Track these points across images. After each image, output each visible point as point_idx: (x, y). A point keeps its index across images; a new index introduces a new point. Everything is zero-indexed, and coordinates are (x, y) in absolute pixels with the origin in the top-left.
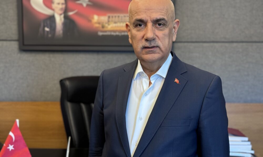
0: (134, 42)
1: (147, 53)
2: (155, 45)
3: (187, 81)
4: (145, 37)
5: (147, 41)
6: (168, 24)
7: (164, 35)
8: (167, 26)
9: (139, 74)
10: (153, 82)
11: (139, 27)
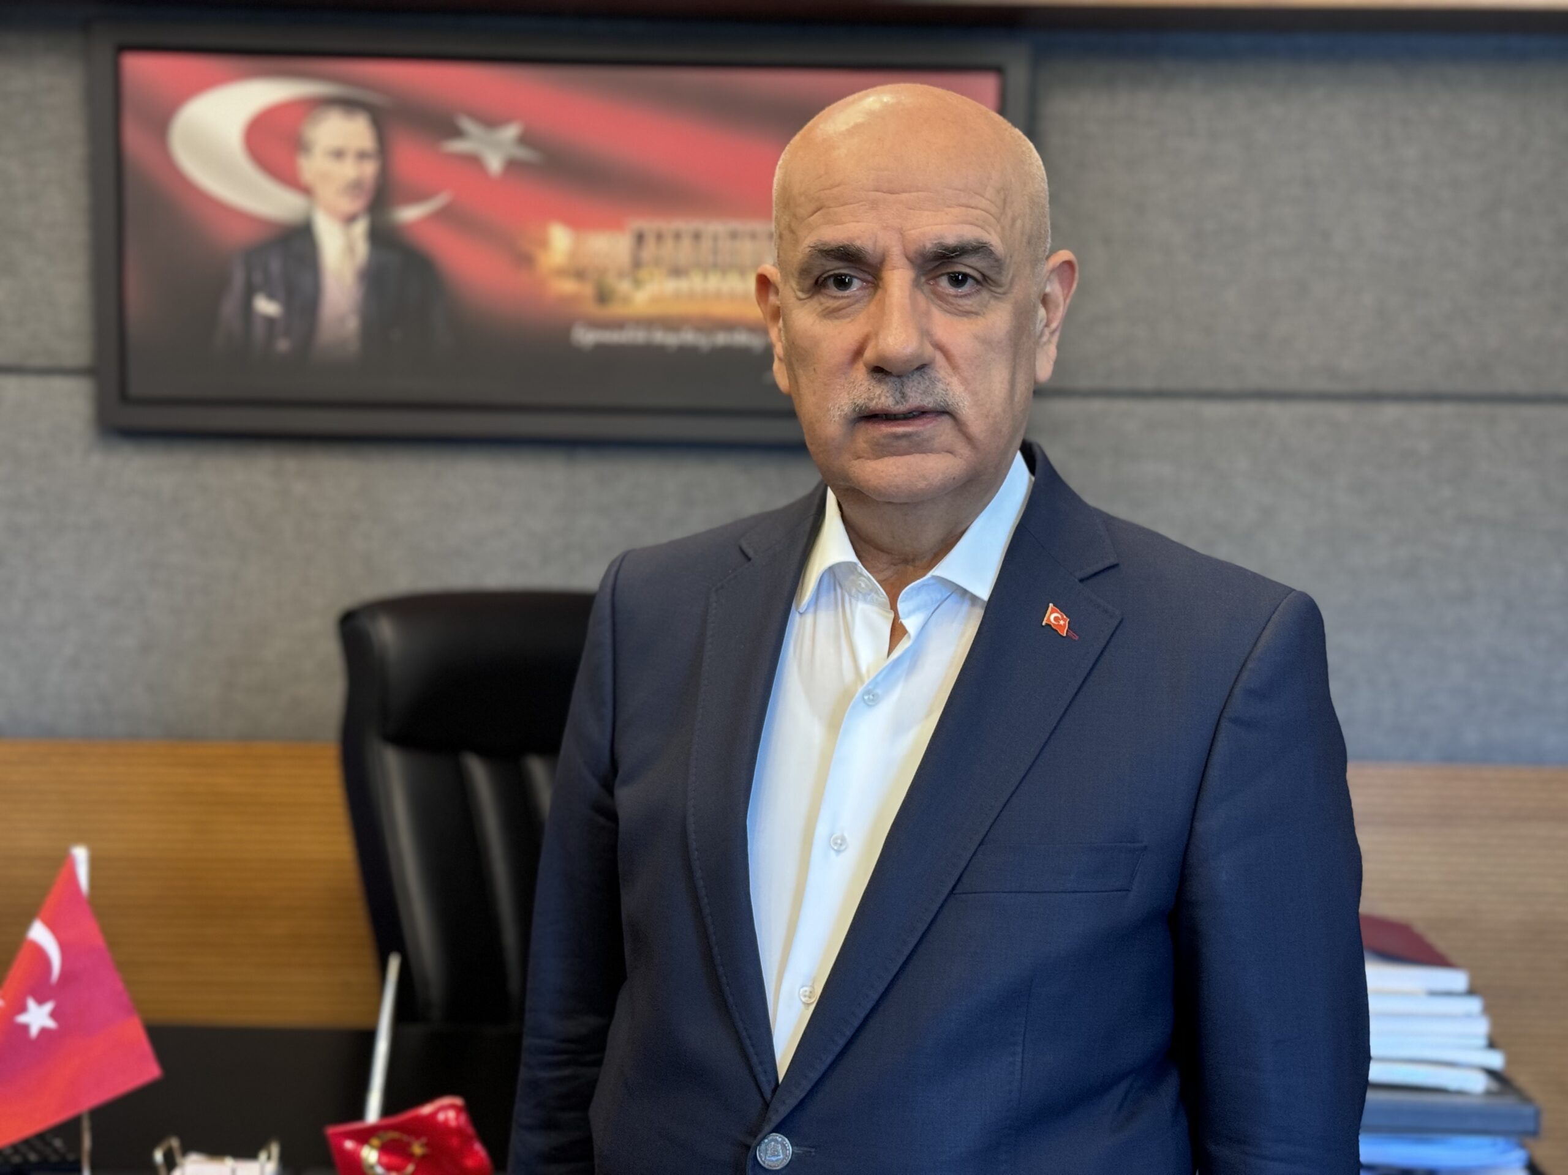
0: (803, 380)
1: (881, 450)
2: (928, 402)
3: (1121, 622)
4: (869, 354)
5: (879, 376)
6: (1005, 279)
7: (986, 342)
8: (999, 290)
9: (833, 573)
10: (911, 624)
11: (834, 291)
